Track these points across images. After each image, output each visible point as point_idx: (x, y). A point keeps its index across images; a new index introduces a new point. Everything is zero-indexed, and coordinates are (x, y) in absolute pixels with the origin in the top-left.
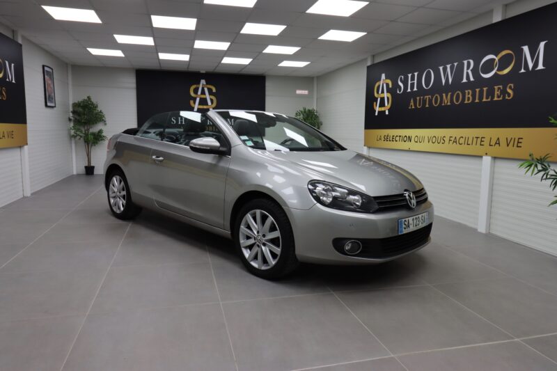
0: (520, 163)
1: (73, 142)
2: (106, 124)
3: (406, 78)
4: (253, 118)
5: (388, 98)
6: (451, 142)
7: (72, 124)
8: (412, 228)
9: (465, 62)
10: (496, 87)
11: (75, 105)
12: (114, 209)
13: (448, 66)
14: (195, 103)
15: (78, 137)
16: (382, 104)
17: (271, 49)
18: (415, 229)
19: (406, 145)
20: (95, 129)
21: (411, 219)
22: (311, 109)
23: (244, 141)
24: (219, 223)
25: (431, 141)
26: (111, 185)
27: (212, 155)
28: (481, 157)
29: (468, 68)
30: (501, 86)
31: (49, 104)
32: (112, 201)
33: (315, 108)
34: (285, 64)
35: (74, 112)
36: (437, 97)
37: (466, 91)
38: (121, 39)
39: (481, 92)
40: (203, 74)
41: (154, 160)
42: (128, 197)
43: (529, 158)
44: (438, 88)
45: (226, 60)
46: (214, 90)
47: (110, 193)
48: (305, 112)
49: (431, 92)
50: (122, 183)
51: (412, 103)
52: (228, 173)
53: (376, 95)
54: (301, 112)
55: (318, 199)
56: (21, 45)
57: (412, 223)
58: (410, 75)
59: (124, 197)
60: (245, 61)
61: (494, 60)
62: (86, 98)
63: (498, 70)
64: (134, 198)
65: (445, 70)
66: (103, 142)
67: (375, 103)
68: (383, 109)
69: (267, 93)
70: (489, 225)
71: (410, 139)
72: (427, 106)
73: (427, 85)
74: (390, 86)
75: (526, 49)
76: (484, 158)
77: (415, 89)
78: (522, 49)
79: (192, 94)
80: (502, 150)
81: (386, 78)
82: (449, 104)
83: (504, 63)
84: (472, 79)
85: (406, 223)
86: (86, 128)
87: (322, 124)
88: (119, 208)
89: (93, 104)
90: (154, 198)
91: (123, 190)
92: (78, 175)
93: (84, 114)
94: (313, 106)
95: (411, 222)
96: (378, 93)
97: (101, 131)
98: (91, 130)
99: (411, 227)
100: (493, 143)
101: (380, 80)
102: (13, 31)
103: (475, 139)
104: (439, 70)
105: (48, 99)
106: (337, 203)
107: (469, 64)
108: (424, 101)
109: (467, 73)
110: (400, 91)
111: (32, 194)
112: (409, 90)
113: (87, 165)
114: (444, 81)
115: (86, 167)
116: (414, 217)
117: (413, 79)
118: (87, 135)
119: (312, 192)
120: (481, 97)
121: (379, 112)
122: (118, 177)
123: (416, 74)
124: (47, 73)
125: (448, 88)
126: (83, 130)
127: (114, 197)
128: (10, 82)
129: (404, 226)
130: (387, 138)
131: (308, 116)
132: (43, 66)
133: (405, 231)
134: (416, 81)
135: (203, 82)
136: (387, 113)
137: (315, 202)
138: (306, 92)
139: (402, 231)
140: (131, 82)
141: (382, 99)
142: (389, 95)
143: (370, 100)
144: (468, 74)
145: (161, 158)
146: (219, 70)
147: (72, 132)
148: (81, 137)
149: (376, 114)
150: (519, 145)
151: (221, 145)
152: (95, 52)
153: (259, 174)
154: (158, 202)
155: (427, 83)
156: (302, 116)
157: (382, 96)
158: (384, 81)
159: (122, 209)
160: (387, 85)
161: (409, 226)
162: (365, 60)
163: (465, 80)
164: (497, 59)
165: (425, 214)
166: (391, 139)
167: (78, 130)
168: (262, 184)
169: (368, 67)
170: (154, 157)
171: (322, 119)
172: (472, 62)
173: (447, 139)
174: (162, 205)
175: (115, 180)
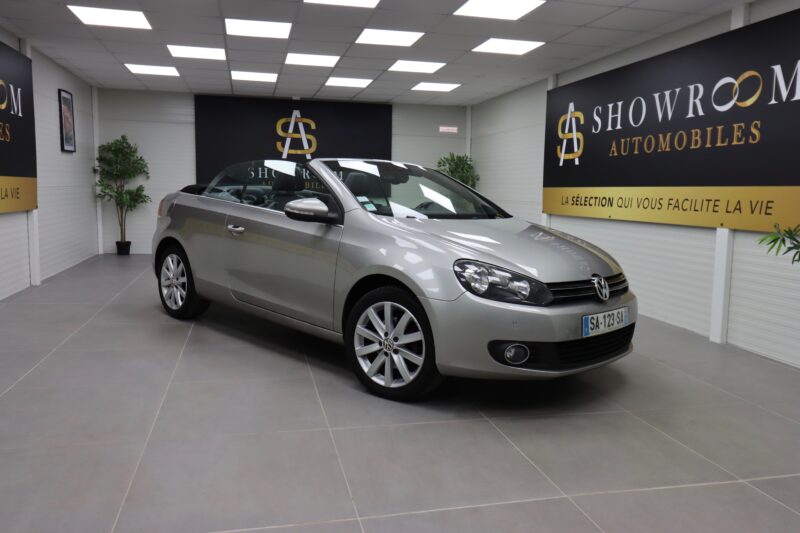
0: (761, 237)
1: (99, 204)
2: (148, 178)
3: (606, 110)
4: (373, 170)
5: (578, 140)
6: (671, 207)
7: (97, 178)
8: (603, 330)
9: (692, 87)
10: (736, 126)
11: (102, 149)
12: (168, 303)
13: (667, 93)
14: (283, 146)
15: (107, 197)
16: (570, 150)
17: (401, 66)
18: (607, 330)
19: (606, 212)
20: (132, 185)
21: (601, 316)
22: (462, 155)
23: (363, 204)
24: (326, 321)
25: (641, 206)
26: (164, 269)
27: (316, 224)
28: (714, 229)
29: (695, 97)
30: (743, 125)
31: (66, 148)
32: (165, 291)
33: (468, 155)
34: (423, 87)
35: (101, 159)
36: (650, 139)
37: (693, 131)
38: (177, 51)
39: (714, 133)
40: (298, 101)
41: (230, 231)
42: (190, 286)
43: (774, 230)
44: (653, 126)
45: (333, 82)
46: (313, 126)
47: (163, 280)
48: (453, 160)
49: (642, 131)
50: (182, 265)
51: (614, 148)
52: (339, 250)
53: (560, 135)
54: (447, 160)
55: (467, 286)
56: (30, 61)
57: (603, 322)
58: (611, 106)
59: (183, 286)
60: (362, 83)
61: (732, 85)
62: (119, 138)
63: (738, 100)
64: (198, 287)
65: (662, 98)
66: (144, 205)
67: (559, 147)
68: (570, 156)
69: (395, 131)
70: (726, 331)
71: (610, 202)
72: (636, 152)
73: (636, 122)
74: (582, 122)
75: (777, 69)
76: (720, 230)
77: (619, 127)
78: (773, 70)
79: (280, 132)
80: (745, 219)
81: (576, 109)
82: (668, 149)
83: (746, 90)
84: (701, 113)
85: (595, 322)
86: (119, 184)
87: (478, 179)
88: (176, 303)
89: (129, 147)
90: (229, 287)
91: (183, 275)
92: (106, 255)
93: (116, 163)
94: (465, 151)
95: (601, 320)
96: (563, 131)
97: (140, 189)
98: (127, 187)
99: (602, 327)
100: (731, 209)
101: (567, 112)
102: (20, 40)
103: (705, 203)
104: (654, 98)
105: (65, 140)
106: (495, 292)
107: (697, 91)
108: (632, 146)
109: (695, 104)
110: (596, 130)
111: (43, 282)
112: (610, 128)
113: (119, 240)
114: (660, 116)
115: (118, 243)
116: (607, 314)
117: (615, 111)
118: (120, 194)
119: (459, 276)
120: (714, 141)
121: (565, 161)
122: (175, 257)
123: (620, 104)
124: (63, 102)
125: (667, 126)
126: (114, 186)
127: (168, 286)
128: (16, 116)
129: (590, 325)
130: (576, 201)
131: (457, 166)
132: (60, 91)
133: (592, 333)
134: (619, 115)
135: (296, 113)
136: (577, 162)
137: (464, 290)
138: (454, 130)
139: (588, 333)
140: (187, 114)
141: (570, 141)
142: (580, 135)
143: (552, 142)
144: (695, 106)
145: (241, 229)
146: (321, 96)
147: (99, 190)
148: (111, 196)
149: (561, 164)
150: (769, 211)
151: (330, 210)
152: (135, 69)
153: (383, 251)
154: (234, 292)
155: (636, 118)
156: (447, 166)
157: (570, 136)
158: (572, 113)
159: (180, 303)
160: (578, 120)
161: (598, 326)
162: (546, 81)
163: (691, 115)
164: (737, 83)
165: (623, 310)
166: (583, 202)
167: (108, 186)
168: (388, 264)
169: (548, 92)
170: (230, 227)
171: (478, 171)
172: (701, 87)
173: (665, 203)
174: (241, 296)
175: (170, 261)
